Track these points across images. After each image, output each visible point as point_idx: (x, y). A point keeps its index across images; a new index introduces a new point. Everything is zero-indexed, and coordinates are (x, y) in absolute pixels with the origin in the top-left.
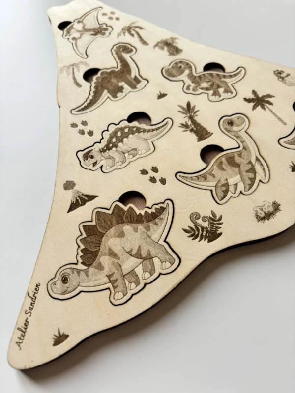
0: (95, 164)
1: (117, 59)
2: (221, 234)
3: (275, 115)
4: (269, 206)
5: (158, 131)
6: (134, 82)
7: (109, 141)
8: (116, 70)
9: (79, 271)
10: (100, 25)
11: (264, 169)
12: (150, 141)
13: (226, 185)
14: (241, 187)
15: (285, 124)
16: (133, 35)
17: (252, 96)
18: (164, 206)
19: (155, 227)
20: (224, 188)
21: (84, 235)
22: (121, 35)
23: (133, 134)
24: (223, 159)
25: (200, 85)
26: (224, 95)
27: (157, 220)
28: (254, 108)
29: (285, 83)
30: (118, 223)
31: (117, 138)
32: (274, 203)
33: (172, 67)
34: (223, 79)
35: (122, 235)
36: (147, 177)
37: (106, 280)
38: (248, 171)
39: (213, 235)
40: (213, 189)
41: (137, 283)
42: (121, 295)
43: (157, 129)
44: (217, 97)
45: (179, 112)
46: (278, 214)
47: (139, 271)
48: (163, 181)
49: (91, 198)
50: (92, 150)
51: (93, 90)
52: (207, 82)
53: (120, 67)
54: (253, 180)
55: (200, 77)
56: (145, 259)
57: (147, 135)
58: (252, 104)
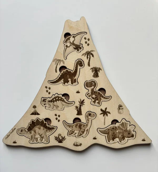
0: (45, 104)
1: (75, 66)
2: (62, 142)
3: (105, 120)
4: (79, 143)
5: (68, 104)
6: (74, 81)
7: (53, 99)
8: (72, 72)
9: (26, 131)
10: (80, 44)
11: (86, 134)
12: (64, 106)
13: (73, 132)
14: (76, 135)
15: (104, 125)
16: (87, 58)
17: (104, 109)
18: (54, 128)
19: (49, 131)
20: (72, 132)
21: (31, 123)
22: (84, 55)
23: (61, 101)
24: (79, 124)
25: (92, 95)
26: (96, 104)
27: (50, 130)
28: (101, 114)
29: (118, 111)
30: (41, 125)
31: (56, 99)
32: (81, 144)
33: (90, 82)
34: (101, 97)
35: (40, 129)
36: (56, 117)
37: (31, 136)
38: (82, 132)
39: (60, 141)
40: (70, 131)
41: (37, 141)
42: (32, 141)
43: (68, 103)
44: (94, 103)
45: (79, 101)
46: (79, 147)
47: (39, 139)
48: (59, 121)
49: (38, 114)
50: (46, 99)
51: (60, 76)
52: (96, 95)
53: (73, 71)
54: (81, 135)
55: (95, 92)
56: (41, 137)
57: (64, 104)
58: (102, 112)
